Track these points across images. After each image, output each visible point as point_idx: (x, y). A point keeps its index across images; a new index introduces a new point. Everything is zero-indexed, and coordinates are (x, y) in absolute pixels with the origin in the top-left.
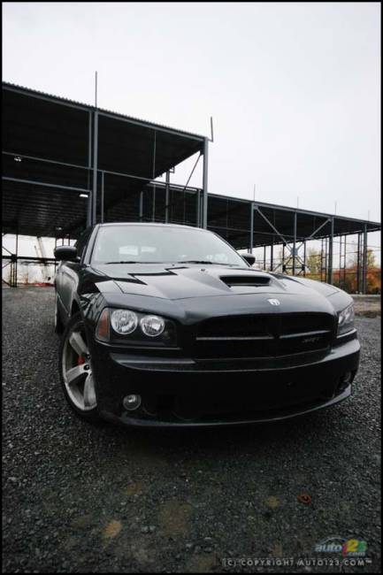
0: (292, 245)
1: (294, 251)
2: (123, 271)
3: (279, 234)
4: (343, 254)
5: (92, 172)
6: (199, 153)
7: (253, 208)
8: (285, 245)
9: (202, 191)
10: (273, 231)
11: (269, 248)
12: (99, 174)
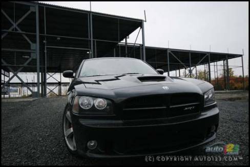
0: (189, 68)
1: (190, 71)
2: (92, 80)
3: (182, 63)
4: (216, 71)
5: (90, 41)
6: (140, 28)
7: (168, 52)
8: (186, 69)
9: (142, 45)
10: (179, 62)
11: (178, 71)
12: (94, 41)
